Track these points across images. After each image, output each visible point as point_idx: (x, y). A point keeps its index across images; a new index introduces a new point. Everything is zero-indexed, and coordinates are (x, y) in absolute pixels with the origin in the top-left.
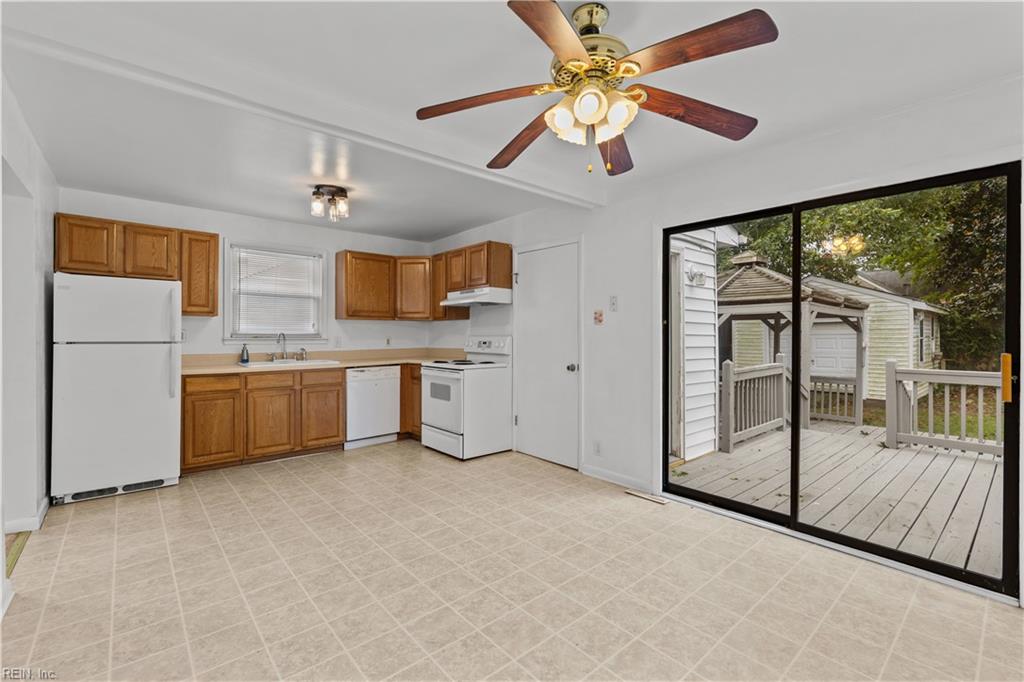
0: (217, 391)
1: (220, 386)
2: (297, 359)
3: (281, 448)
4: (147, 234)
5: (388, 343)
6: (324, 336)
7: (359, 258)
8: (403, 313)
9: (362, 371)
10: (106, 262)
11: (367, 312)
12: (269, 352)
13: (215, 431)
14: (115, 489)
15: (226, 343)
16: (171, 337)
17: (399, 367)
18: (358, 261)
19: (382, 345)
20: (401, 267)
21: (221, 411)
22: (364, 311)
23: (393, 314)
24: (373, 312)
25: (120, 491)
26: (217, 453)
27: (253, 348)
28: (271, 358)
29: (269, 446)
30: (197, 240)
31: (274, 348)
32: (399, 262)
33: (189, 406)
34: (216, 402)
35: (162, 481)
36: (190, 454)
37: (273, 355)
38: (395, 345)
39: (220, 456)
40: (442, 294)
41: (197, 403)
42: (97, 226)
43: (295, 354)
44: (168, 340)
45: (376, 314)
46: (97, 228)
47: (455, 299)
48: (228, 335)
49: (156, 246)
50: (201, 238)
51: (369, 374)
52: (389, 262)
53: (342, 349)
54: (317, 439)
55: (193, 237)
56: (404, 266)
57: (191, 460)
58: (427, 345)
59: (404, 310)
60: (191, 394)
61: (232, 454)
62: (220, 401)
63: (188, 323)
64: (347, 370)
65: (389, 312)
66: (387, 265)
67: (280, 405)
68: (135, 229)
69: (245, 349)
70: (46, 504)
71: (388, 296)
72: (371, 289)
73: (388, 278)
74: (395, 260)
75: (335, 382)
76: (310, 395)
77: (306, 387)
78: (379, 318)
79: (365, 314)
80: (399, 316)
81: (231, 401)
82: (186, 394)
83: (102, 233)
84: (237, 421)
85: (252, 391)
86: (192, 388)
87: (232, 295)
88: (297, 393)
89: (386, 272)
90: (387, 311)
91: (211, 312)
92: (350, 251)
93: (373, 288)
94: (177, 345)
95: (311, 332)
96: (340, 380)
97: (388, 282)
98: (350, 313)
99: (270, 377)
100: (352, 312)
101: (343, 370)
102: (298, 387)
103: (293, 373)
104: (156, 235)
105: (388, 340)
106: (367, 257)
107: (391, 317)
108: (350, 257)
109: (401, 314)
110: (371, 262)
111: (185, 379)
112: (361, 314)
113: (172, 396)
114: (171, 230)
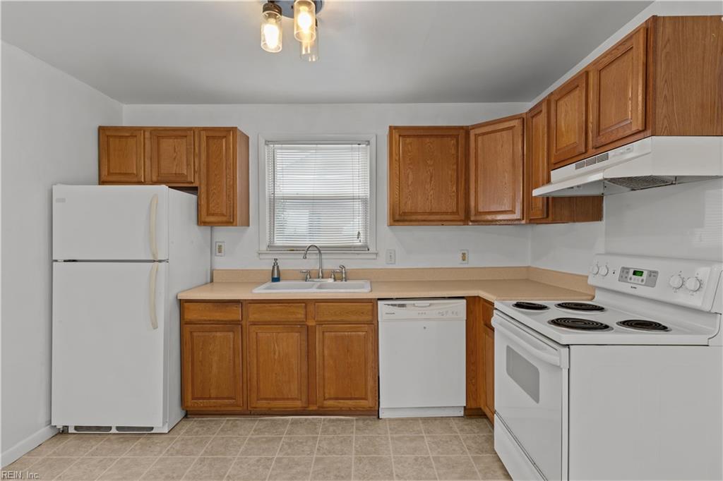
0: (218, 322)
1: (219, 315)
2: (335, 280)
3: (290, 404)
4: (170, 137)
5: (463, 259)
6: (372, 249)
7: (409, 136)
8: (478, 213)
9: (403, 306)
10: (135, 172)
11: (424, 213)
13: (215, 370)
14: (107, 429)
15: (262, 257)
16: (154, 255)
17: (464, 301)
18: (408, 140)
19: (456, 262)
20: (476, 141)
21: (222, 343)
22: (416, 213)
23: (466, 215)
24: (431, 213)
25: (114, 431)
26: (217, 398)
27: (289, 263)
28: (307, 276)
29: (276, 399)
30: (214, 137)
31: (311, 263)
32: (472, 133)
33: (187, 336)
34: (214, 334)
36: (189, 396)
37: (309, 272)
38: (474, 261)
39: (219, 401)
40: (542, 175)
41: (195, 334)
42: (127, 135)
43: (334, 272)
44: (152, 259)
45: (438, 217)
46: (127, 137)
47: (565, 179)
48: (264, 248)
49: (177, 150)
50: (217, 134)
51: (412, 310)
52: (457, 137)
53: (395, 267)
54: (337, 399)
55: (211, 134)
56: (480, 138)
57: (190, 402)
58: (528, 263)
59: (481, 209)
60: (189, 323)
61: (229, 401)
62: (218, 334)
63: (223, 234)
64: (379, 302)
65: (457, 213)
66: (453, 142)
67: (288, 344)
68: (159, 134)
69: (276, 264)
70: (44, 433)
71: (454, 189)
72: (429, 180)
73: (455, 161)
74: (466, 130)
75: (361, 318)
76: (326, 334)
77: (320, 323)
78: (442, 222)
79: (419, 217)
80: (472, 218)
81: (231, 334)
82: (184, 323)
83: (132, 141)
84: (238, 361)
85: (254, 324)
86: (190, 316)
87: (267, 200)
88: (309, 331)
89: (453, 151)
90: (455, 211)
91: (230, 222)
92: (396, 128)
93: (431, 177)
94: (163, 263)
95: (357, 243)
96: (369, 318)
97: (455, 167)
98: (397, 217)
99: (276, 307)
100: (400, 217)
101: (373, 303)
102: (311, 323)
103: (305, 302)
104: (176, 137)
105: (464, 254)
106: (422, 133)
107: (460, 221)
108: (396, 136)
109: (476, 215)
110: (428, 140)
111: (183, 304)
112: (414, 217)
113: (155, 327)
114: (190, 129)
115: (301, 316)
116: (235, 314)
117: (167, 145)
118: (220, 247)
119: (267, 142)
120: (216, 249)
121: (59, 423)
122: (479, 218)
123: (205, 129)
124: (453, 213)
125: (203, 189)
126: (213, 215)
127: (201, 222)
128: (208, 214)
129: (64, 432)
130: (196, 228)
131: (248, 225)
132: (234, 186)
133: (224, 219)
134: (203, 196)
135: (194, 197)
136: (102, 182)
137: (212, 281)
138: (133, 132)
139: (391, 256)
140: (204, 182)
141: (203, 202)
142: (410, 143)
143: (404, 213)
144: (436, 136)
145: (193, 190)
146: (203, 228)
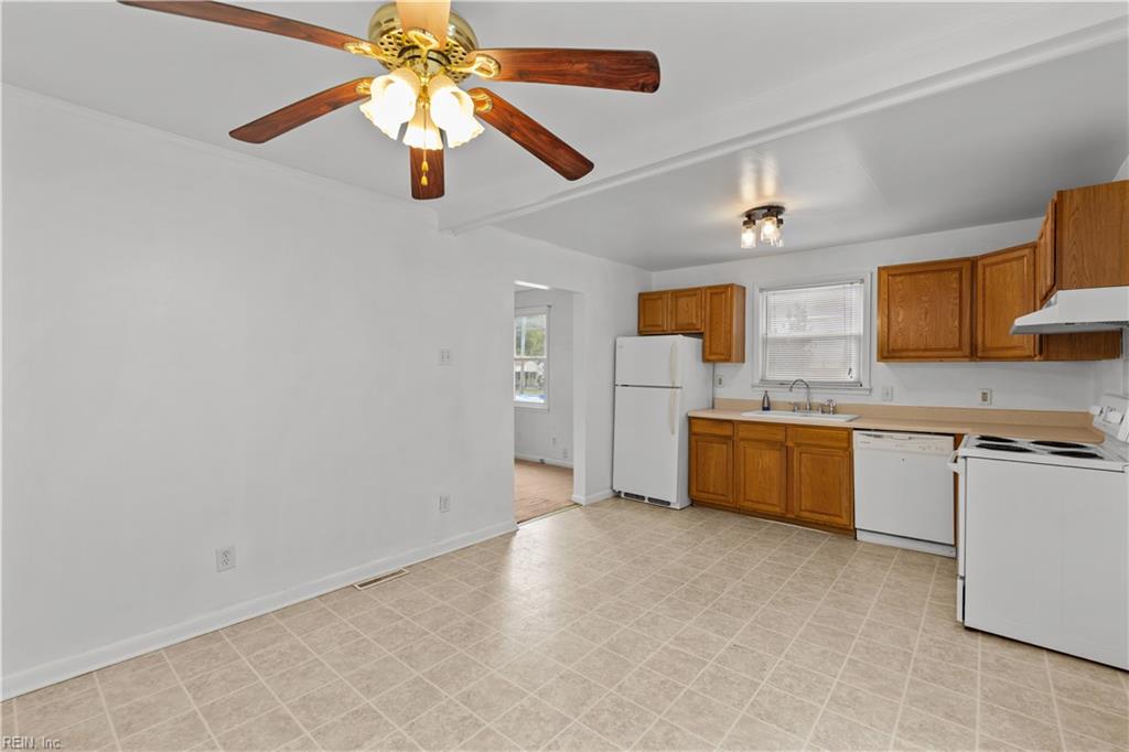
0: (715, 436)
1: (716, 430)
2: (823, 412)
3: (770, 508)
4: (683, 296)
5: (984, 399)
6: (866, 385)
8: (986, 349)
9: (879, 436)
10: (661, 324)
11: (917, 350)
12: (793, 401)
13: (712, 472)
14: (643, 498)
15: (754, 389)
16: (673, 383)
17: (951, 438)
18: (899, 279)
19: (975, 402)
20: (984, 272)
21: (718, 453)
22: (907, 350)
23: (972, 351)
24: (925, 350)
25: (646, 501)
26: (714, 494)
27: (777, 396)
28: (796, 407)
30: (717, 293)
31: (799, 396)
32: (980, 263)
33: (694, 444)
34: (712, 445)
35: (669, 503)
36: (694, 489)
37: (797, 404)
38: (1000, 402)
39: (715, 497)
41: (700, 443)
42: (656, 297)
43: (822, 406)
44: (672, 386)
48: (757, 381)
49: (689, 306)
50: (719, 291)
51: (888, 442)
52: (960, 269)
53: (893, 404)
54: (813, 512)
55: (713, 291)
59: (989, 346)
60: (695, 434)
61: (723, 498)
62: (715, 445)
63: (723, 369)
64: (855, 432)
65: (960, 348)
66: (956, 275)
67: (769, 460)
68: (677, 294)
69: (766, 396)
70: (608, 493)
71: (956, 323)
72: (923, 316)
73: (957, 295)
74: (973, 263)
75: (837, 444)
76: (803, 455)
77: (798, 445)
78: (941, 358)
79: (912, 354)
80: (979, 354)
81: (725, 446)
82: (691, 434)
83: (659, 302)
84: (730, 467)
85: (743, 439)
86: (696, 429)
87: (761, 341)
88: (788, 452)
89: (955, 285)
90: (957, 345)
91: (728, 360)
92: (885, 268)
93: (926, 314)
94: (679, 390)
95: (848, 379)
96: (845, 445)
97: (958, 301)
98: (885, 354)
99: (761, 428)
100: (889, 353)
101: (849, 431)
102: (790, 444)
103: (786, 426)
104: (689, 296)
105: (984, 394)
106: (914, 270)
107: (965, 357)
108: (884, 275)
109: (983, 351)
110: (922, 276)
111: (691, 420)
112: (904, 354)
113: (673, 433)
114: (699, 288)
115: (781, 437)
116: (728, 431)
117: (682, 302)
118: (720, 380)
119: (761, 290)
120: (717, 382)
121: (616, 488)
122: (986, 354)
123: (710, 288)
124: (954, 349)
125: (707, 334)
126: (715, 354)
127: (705, 360)
128: (711, 354)
129: (617, 495)
130: (701, 364)
131: (743, 361)
132: (731, 331)
133: (723, 357)
134: (707, 339)
135: (701, 341)
136: (641, 333)
137: (713, 407)
138: (660, 295)
139: (888, 393)
140: (708, 328)
141: (707, 344)
142: (902, 282)
143: (894, 350)
144: (934, 271)
145: (699, 335)
146: (707, 364)
